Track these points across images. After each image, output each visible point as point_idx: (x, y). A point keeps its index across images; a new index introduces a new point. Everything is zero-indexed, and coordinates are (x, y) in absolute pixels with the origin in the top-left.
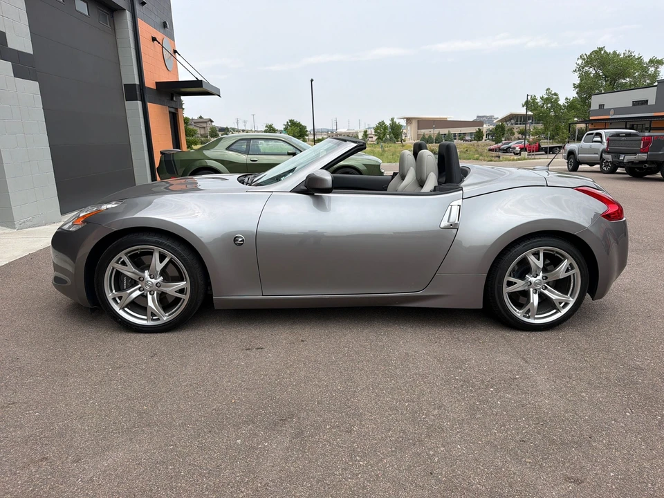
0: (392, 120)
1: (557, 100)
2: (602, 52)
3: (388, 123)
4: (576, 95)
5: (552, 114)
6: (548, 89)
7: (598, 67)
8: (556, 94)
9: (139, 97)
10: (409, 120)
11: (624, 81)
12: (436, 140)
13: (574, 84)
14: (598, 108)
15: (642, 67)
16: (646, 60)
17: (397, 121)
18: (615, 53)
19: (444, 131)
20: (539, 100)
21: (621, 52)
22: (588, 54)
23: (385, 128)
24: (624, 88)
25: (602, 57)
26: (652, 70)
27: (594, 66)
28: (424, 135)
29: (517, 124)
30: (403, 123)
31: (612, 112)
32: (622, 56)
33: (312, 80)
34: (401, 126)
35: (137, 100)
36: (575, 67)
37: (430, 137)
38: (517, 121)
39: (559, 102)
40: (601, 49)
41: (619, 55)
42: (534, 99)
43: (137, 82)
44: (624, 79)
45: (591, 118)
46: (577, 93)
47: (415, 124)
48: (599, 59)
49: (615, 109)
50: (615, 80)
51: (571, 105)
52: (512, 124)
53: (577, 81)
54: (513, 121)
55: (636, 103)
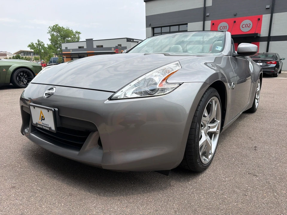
2: (58, 26)
4: (51, 43)
5: (43, 51)
7: (58, 33)
11: (68, 39)
13: (49, 39)
14: (65, 49)
16: (74, 31)
18: (62, 27)
20: (35, 45)
22: (52, 26)
25: (58, 28)
26: (77, 35)
27: (56, 32)
29: (25, 55)
31: (71, 50)
32: (65, 29)
36: (48, 31)
38: (24, 54)
39: (45, 46)
40: (57, 25)
41: (64, 28)
42: (33, 44)
44: (68, 38)
45: (63, 53)
46: (51, 42)
49: (72, 49)
51: (50, 47)
52: (22, 55)
53: (50, 38)
55: (80, 47)
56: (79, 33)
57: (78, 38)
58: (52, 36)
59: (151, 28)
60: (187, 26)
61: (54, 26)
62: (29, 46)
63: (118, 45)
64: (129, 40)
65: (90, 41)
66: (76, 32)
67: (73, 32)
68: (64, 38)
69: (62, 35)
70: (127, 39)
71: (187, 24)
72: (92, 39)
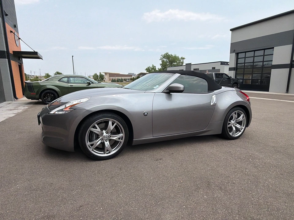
0: (100, 73)
1: (155, 68)
3: (98, 74)
6: (153, 65)
8: (155, 67)
9: (6, 57)
10: (106, 73)
12: (117, 81)
15: (179, 60)
16: (180, 57)
17: (102, 74)
18: (171, 55)
19: (120, 78)
21: (173, 55)
22: (164, 54)
23: (98, 76)
24: (175, 66)
28: (113, 79)
30: (104, 74)
32: (173, 56)
33: (73, 56)
34: (104, 75)
35: (6, 58)
37: (115, 79)
40: (167, 53)
43: (5, 50)
47: (108, 75)
48: (167, 56)
50: (172, 63)
53: (161, 63)
54: (142, 75)
56: (184, 58)
57: (182, 63)
58: (163, 61)
59: (235, 53)
60: (273, 50)
61: (165, 54)
62: (147, 69)
63: (212, 68)
64: (223, 63)
65: (189, 65)
66: (181, 58)
67: (178, 58)
68: (171, 63)
69: (170, 60)
70: (221, 63)
71: (273, 48)
72: (191, 64)
